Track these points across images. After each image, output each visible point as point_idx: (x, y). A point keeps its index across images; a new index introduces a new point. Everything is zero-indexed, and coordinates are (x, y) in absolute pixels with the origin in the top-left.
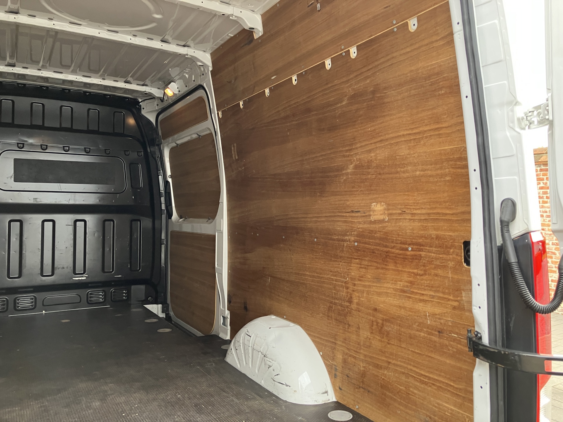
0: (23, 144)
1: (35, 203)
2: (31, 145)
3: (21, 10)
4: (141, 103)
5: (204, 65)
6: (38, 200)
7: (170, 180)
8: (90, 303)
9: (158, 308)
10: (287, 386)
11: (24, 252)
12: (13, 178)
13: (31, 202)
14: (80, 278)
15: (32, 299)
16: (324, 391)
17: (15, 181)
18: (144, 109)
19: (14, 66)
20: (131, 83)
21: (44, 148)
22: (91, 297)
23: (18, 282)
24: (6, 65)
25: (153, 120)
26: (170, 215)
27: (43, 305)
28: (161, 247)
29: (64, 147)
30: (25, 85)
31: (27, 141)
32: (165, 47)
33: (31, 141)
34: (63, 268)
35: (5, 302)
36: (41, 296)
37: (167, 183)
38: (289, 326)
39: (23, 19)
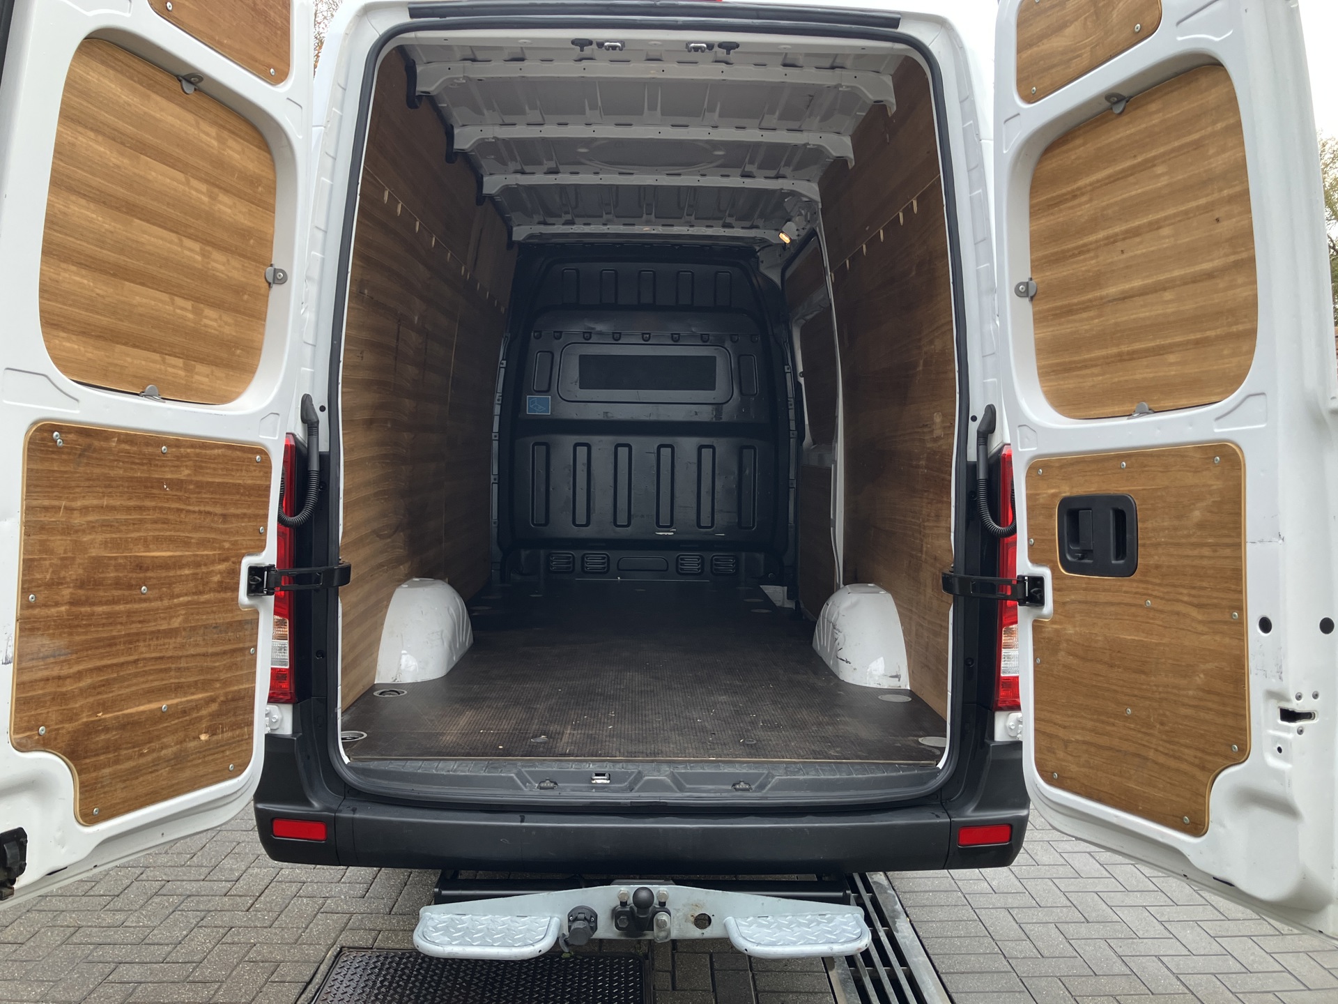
0: (590, 333)
1: (605, 419)
2: (600, 333)
3: (561, 168)
4: (758, 254)
5: (811, 201)
6: (609, 415)
7: (802, 380)
8: (680, 572)
9: (783, 591)
10: (847, 662)
11: (592, 490)
12: (578, 384)
13: (600, 417)
14: (666, 534)
15: (604, 558)
16: (894, 674)
17: (580, 388)
18: (762, 262)
19: (573, 223)
20: (733, 227)
21: (616, 338)
22: (682, 564)
23: (585, 533)
24: (563, 224)
25: (777, 280)
26: (801, 437)
27: (619, 569)
28: (788, 491)
29: (643, 334)
30: (592, 244)
31: (593, 329)
32: (749, 183)
33: (600, 327)
34: (643, 516)
35: (571, 559)
36: (615, 555)
37: (797, 385)
38: (878, 593)
39: (565, 179)
